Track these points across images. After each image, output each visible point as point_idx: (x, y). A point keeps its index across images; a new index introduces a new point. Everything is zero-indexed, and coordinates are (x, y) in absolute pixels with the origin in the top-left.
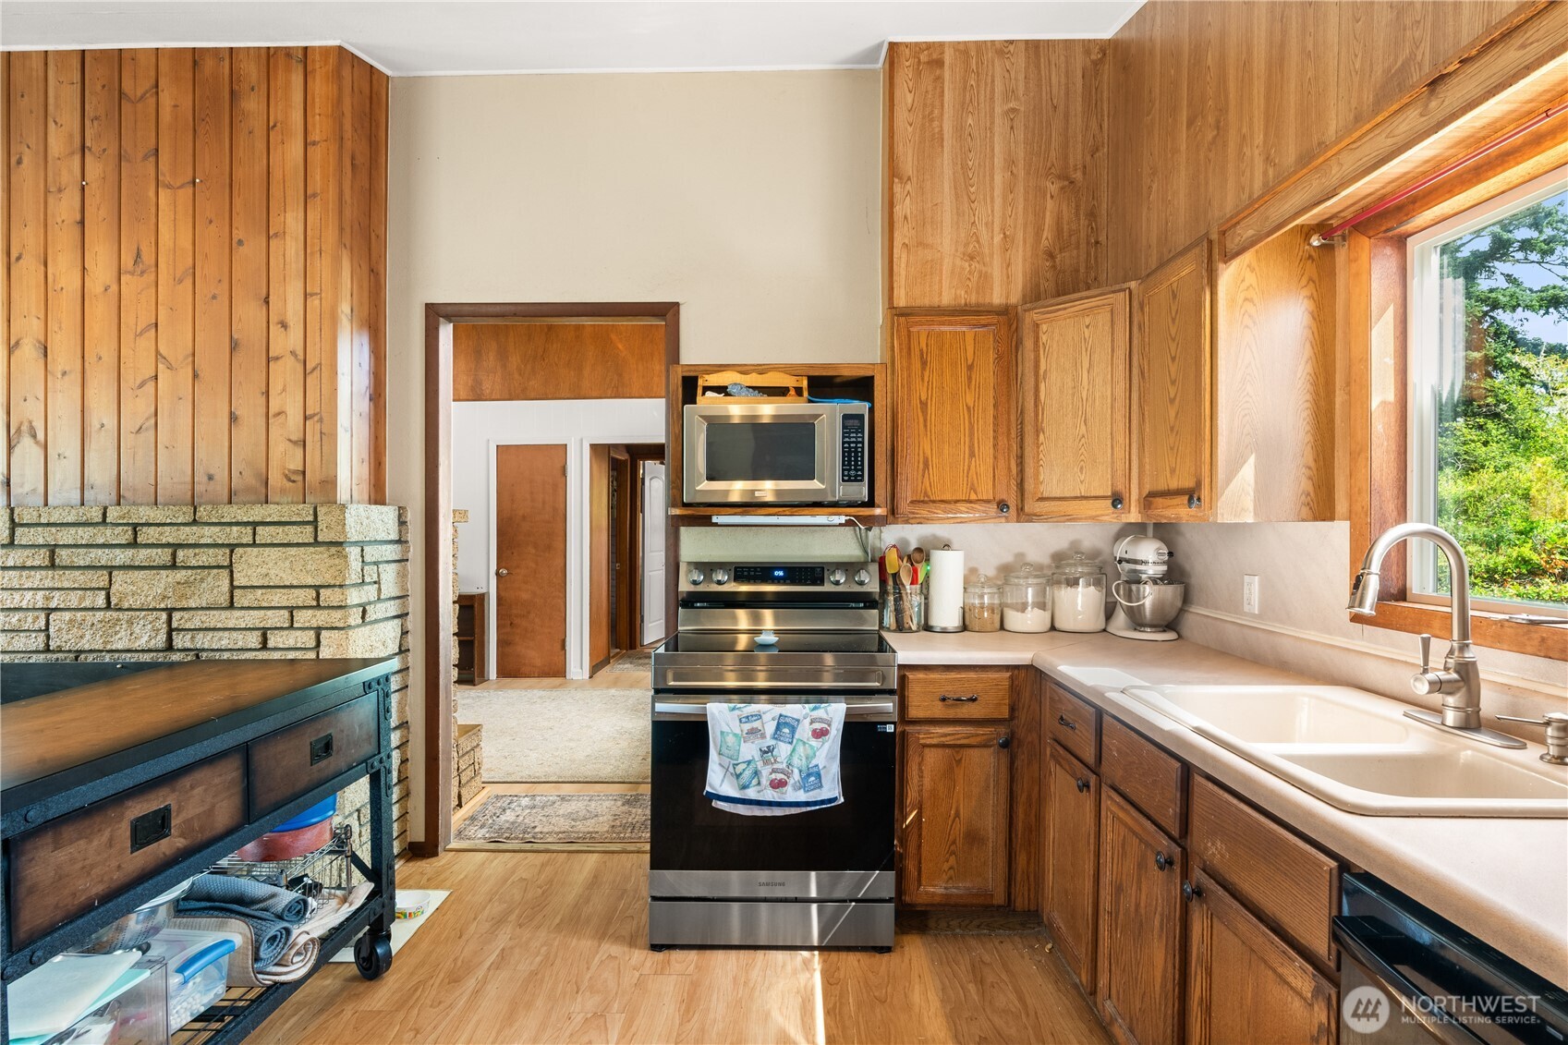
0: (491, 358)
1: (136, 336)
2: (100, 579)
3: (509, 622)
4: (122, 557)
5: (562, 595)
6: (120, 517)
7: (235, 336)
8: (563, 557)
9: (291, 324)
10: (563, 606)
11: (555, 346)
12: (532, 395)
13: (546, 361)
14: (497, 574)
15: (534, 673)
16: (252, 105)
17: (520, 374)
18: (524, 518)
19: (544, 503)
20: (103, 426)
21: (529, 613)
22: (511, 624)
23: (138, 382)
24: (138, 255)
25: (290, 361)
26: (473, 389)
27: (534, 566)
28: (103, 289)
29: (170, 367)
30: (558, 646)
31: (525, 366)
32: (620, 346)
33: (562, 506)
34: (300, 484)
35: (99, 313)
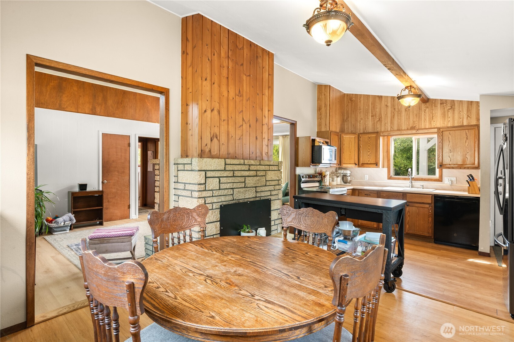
0: (100, 99)
1: (239, 113)
2: (242, 179)
3: (107, 201)
4: (247, 173)
5: (128, 189)
6: (248, 163)
7: (257, 118)
8: (128, 176)
9: (266, 117)
10: (129, 194)
11: (126, 100)
12: (117, 116)
13: (123, 104)
14: (103, 182)
15: (117, 219)
16: (260, 60)
17: (112, 108)
18: (113, 161)
19: (121, 156)
20: (232, 137)
21: (115, 196)
22: (108, 201)
23: (239, 126)
24: (240, 91)
25: (266, 125)
26: (92, 110)
27: (117, 179)
28: (232, 98)
29: (245, 123)
30: (127, 207)
31: (114, 105)
32: (148, 104)
33: (128, 157)
34: (267, 156)
35: (231, 104)
